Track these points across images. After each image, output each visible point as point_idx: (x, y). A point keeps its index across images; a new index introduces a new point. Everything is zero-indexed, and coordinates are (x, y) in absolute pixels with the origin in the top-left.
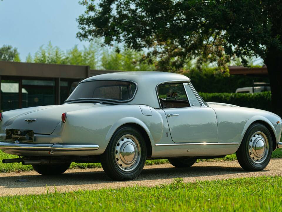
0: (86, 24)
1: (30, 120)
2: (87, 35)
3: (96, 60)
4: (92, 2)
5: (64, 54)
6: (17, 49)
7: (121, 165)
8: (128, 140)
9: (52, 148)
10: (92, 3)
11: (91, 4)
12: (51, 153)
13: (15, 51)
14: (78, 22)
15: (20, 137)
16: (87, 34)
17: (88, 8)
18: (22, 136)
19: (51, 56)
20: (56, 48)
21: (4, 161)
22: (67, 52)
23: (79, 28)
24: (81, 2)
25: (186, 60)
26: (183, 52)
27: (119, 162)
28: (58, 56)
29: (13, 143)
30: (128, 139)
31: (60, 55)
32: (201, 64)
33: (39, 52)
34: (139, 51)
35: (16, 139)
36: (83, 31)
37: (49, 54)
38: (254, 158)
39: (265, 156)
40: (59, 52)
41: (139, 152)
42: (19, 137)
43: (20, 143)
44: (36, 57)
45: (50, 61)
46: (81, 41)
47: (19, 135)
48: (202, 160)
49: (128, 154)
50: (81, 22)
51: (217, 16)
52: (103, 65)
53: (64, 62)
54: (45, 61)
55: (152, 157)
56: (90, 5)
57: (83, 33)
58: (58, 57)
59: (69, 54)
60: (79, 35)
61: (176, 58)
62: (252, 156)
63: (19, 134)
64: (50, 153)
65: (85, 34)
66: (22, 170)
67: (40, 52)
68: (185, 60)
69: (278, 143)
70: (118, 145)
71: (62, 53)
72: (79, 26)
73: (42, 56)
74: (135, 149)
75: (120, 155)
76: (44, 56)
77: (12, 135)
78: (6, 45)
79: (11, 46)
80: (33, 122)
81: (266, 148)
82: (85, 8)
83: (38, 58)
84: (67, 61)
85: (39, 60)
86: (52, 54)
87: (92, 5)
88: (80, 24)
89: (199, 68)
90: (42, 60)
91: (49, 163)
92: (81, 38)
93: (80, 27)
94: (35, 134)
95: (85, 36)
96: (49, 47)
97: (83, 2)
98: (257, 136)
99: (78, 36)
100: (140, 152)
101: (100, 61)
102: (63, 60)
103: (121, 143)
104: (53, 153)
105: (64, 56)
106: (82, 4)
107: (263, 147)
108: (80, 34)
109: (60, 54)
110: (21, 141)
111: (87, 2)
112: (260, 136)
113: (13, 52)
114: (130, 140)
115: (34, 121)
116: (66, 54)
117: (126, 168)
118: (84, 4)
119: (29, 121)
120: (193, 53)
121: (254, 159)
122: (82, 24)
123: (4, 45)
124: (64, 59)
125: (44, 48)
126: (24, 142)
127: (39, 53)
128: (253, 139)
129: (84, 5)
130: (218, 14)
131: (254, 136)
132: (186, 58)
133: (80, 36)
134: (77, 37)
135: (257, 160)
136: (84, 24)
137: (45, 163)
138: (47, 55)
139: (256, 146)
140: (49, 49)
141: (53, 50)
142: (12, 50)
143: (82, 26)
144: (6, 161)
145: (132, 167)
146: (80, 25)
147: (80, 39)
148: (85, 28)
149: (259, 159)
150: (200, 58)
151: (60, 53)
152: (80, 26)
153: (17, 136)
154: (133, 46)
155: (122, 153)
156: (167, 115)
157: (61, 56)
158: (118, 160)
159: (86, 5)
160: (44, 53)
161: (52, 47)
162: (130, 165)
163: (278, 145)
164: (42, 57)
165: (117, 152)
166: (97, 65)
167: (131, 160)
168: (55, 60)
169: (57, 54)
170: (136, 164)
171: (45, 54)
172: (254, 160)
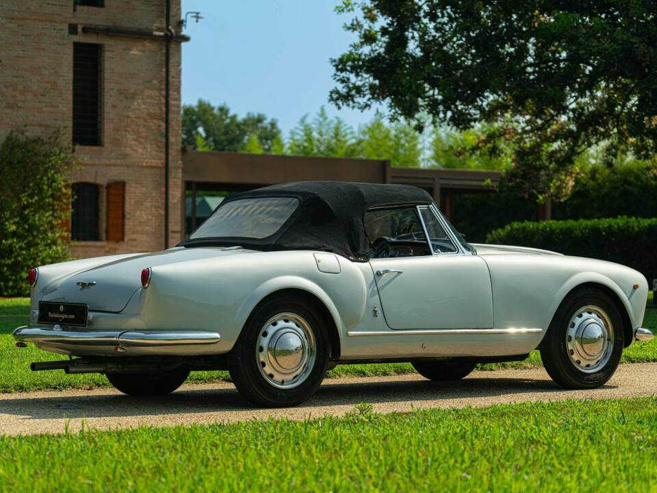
0: (351, 72)
1: (85, 284)
2: (353, 96)
3: (419, 146)
4: (371, 24)
5: (352, 133)
6: (277, 120)
7: (271, 376)
8: (287, 323)
9: (120, 340)
10: (370, 27)
11: (368, 28)
12: (119, 350)
13: (273, 124)
14: (334, 66)
15: (63, 316)
16: (353, 92)
17: (362, 36)
18: (66, 316)
19: (325, 137)
20: (336, 121)
21: (34, 367)
22: (360, 128)
23: (335, 79)
24: (349, 25)
25: (579, 147)
26: (571, 131)
27: (268, 369)
28: (339, 137)
29: (52, 329)
30: (286, 321)
31: (345, 136)
32: (615, 156)
33: (298, 128)
34: (465, 128)
35: (55, 321)
36: (343, 87)
37: (320, 134)
38: (579, 362)
39: (605, 357)
40: (342, 129)
41: (311, 349)
42: (61, 318)
43: (63, 330)
44: (291, 141)
45: (322, 148)
46: (339, 108)
47: (63, 313)
48: (504, 366)
49: (287, 352)
50: (340, 67)
51: (609, 53)
52: (436, 158)
53: (353, 152)
54: (312, 149)
55: (340, 358)
56: (366, 30)
57: (344, 91)
58: (339, 140)
59: (364, 133)
60: (335, 96)
61: (556, 145)
62: (575, 357)
63: (61, 310)
64: (117, 349)
65: (348, 93)
66: (98, 385)
67: (302, 131)
68: (576, 148)
69: (636, 331)
70: (265, 334)
71: (348, 131)
72: (335, 75)
73: (305, 138)
74: (302, 344)
75: (270, 354)
76: (310, 140)
77: (50, 313)
78: (253, 113)
79: (263, 115)
80: (92, 287)
81: (609, 340)
82: (355, 37)
83: (297, 143)
84: (359, 148)
85: (299, 146)
86: (326, 135)
87: (369, 31)
88: (338, 70)
89: (609, 165)
90: (305, 148)
91: (121, 370)
92: (340, 102)
93: (338, 78)
94: (90, 311)
95: (346, 98)
96: (321, 119)
97: (352, 25)
98: (586, 315)
99: (332, 99)
100: (315, 349)
101: (429, 149)
102: (352, 148)
103: (271, 330)
104: (124, 349)
105: (353, 138)
106: (349, 28)
107: (599, 337)
108: (337, 92)
109: (343, 134)
110: (65, 325)
111: (361, 23)
112: (594, 315)
113: (269, 127)
114: (291, 324)
115: (93, 284)
116: (356, 135)
117: (283, 383)
118: (354, 29)
119: (83, 285)
120: (592, 132)
121: (581, 364)
122: (342, 70)
123: (248, 114)
124: (353, 145)
125: (309, 121)
126: (70, 327)
127: (298, 131)
128: (578, 321)
129: (353, 32)
130: (610, 50)
131: (580, 316)
132: (580, 143)
133: (337, 99)
134: (330, 101)
135: (588, 366)
136: (346, 70)
137: (113, 370)
138: (315, 135)
139: (584, 336)
140: (320, 124)
141: (328, 124)
142: (266, 123)
143: (343, 74)
144: (37, 366)
145: (296, 379)
146: (339, 73)
147: (337, 104)
148: (348, 79)
149: (593, 363)
150: (612, 144)
151: (345, 131)
152: (339, 76)
153: (57, 316)
154: (452, 119)
155: (273, 351)
156: (375, 273)
157: (348, 137)
158: (264, 365)
159: (359, 30)
160: (308, 132)
161: (326, 118)
162: (291, 377)
163: (637, 334)
164: (306, 141)
165: (261, 349)
166: (422, 156)
167: (293, 365)
168: (334, 145)
169: (337, 135)
170: (305, 372)
171: (311, 133)
172: (581, 367)
